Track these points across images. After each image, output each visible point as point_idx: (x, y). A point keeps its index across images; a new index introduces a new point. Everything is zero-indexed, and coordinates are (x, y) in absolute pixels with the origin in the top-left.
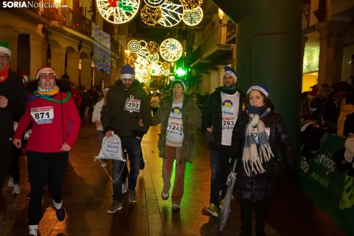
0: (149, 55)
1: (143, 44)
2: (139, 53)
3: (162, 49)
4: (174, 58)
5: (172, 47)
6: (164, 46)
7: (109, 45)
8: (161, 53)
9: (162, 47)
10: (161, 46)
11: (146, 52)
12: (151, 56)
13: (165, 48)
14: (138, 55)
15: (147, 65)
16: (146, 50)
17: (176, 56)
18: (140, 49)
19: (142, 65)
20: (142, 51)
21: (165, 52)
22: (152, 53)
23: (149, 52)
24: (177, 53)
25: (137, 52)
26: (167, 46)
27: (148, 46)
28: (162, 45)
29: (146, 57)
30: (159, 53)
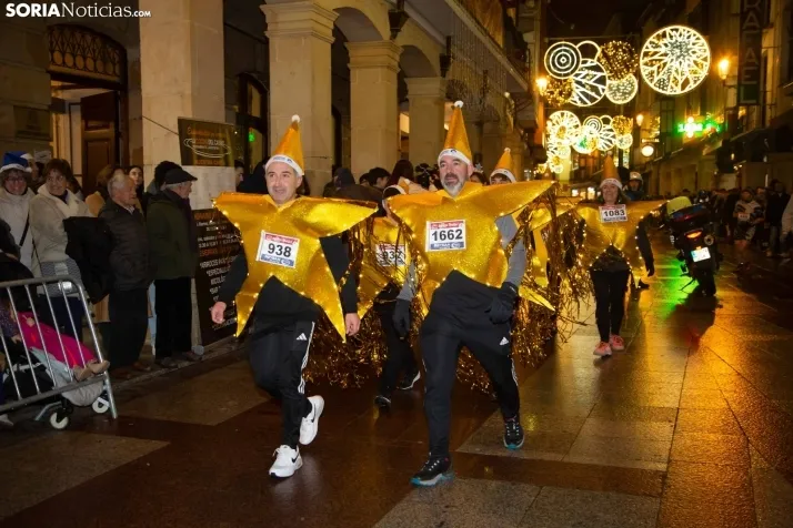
0: (608, 82)
1: (588, 52)
2: (578, 79)
3: (647, 59)
4: (686, 82)
5: (677, 51)
6: (652, 50)
8: (645, 71)
9: (646, 54)
10: (644, 50)
11: (599, 74)
12: (615, 82)
13: (656, 57)
14: (574, 85)
16: (597, 68)
17: (691, 77)
18: (581, 66)
20: (586, 72)
21: (655, 68)
22: (616, 74)
23: (606, 74)
24: (695, 68)
25: (571, 77)
26: (663, 50)
27: (605, 55)
28: (647, 46)
29: (600, 87)
30: (638, 74)
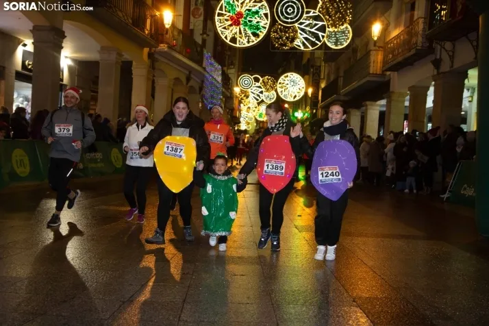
0: (264, 93)
1: (257, 80)
2: (252, 91)
3: (280, 85)
4: (295, 97)
5: (292, 83)
6: (282, 82)
7: (219, 79)
8: (279, 90)
9: (280, 83)
10: (279, 82)
11: (260, 90)
12: (267, 94)
13: (284, 85)
14: (250, 93)
15: (256, 107)
16: (260, 87)
17: (297, 95)
18: (253, 85)
19: (249, 108)
20: (255, 88)
21: (283, 89)
22: (267, 90)
23: (263, 90)
24: (299, 91)
25: (249, 90)
26: (286, 82)
27: (263, 81)
28: (280, 80)
29: (261, 95)
30: (276, 91)
